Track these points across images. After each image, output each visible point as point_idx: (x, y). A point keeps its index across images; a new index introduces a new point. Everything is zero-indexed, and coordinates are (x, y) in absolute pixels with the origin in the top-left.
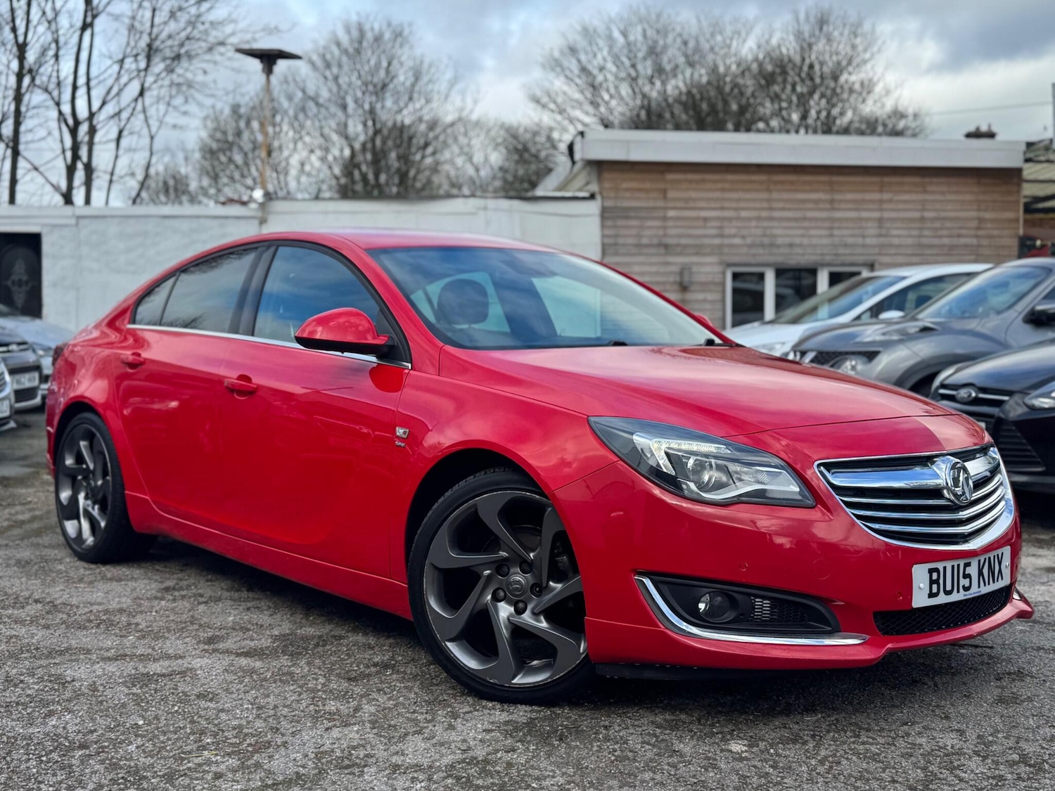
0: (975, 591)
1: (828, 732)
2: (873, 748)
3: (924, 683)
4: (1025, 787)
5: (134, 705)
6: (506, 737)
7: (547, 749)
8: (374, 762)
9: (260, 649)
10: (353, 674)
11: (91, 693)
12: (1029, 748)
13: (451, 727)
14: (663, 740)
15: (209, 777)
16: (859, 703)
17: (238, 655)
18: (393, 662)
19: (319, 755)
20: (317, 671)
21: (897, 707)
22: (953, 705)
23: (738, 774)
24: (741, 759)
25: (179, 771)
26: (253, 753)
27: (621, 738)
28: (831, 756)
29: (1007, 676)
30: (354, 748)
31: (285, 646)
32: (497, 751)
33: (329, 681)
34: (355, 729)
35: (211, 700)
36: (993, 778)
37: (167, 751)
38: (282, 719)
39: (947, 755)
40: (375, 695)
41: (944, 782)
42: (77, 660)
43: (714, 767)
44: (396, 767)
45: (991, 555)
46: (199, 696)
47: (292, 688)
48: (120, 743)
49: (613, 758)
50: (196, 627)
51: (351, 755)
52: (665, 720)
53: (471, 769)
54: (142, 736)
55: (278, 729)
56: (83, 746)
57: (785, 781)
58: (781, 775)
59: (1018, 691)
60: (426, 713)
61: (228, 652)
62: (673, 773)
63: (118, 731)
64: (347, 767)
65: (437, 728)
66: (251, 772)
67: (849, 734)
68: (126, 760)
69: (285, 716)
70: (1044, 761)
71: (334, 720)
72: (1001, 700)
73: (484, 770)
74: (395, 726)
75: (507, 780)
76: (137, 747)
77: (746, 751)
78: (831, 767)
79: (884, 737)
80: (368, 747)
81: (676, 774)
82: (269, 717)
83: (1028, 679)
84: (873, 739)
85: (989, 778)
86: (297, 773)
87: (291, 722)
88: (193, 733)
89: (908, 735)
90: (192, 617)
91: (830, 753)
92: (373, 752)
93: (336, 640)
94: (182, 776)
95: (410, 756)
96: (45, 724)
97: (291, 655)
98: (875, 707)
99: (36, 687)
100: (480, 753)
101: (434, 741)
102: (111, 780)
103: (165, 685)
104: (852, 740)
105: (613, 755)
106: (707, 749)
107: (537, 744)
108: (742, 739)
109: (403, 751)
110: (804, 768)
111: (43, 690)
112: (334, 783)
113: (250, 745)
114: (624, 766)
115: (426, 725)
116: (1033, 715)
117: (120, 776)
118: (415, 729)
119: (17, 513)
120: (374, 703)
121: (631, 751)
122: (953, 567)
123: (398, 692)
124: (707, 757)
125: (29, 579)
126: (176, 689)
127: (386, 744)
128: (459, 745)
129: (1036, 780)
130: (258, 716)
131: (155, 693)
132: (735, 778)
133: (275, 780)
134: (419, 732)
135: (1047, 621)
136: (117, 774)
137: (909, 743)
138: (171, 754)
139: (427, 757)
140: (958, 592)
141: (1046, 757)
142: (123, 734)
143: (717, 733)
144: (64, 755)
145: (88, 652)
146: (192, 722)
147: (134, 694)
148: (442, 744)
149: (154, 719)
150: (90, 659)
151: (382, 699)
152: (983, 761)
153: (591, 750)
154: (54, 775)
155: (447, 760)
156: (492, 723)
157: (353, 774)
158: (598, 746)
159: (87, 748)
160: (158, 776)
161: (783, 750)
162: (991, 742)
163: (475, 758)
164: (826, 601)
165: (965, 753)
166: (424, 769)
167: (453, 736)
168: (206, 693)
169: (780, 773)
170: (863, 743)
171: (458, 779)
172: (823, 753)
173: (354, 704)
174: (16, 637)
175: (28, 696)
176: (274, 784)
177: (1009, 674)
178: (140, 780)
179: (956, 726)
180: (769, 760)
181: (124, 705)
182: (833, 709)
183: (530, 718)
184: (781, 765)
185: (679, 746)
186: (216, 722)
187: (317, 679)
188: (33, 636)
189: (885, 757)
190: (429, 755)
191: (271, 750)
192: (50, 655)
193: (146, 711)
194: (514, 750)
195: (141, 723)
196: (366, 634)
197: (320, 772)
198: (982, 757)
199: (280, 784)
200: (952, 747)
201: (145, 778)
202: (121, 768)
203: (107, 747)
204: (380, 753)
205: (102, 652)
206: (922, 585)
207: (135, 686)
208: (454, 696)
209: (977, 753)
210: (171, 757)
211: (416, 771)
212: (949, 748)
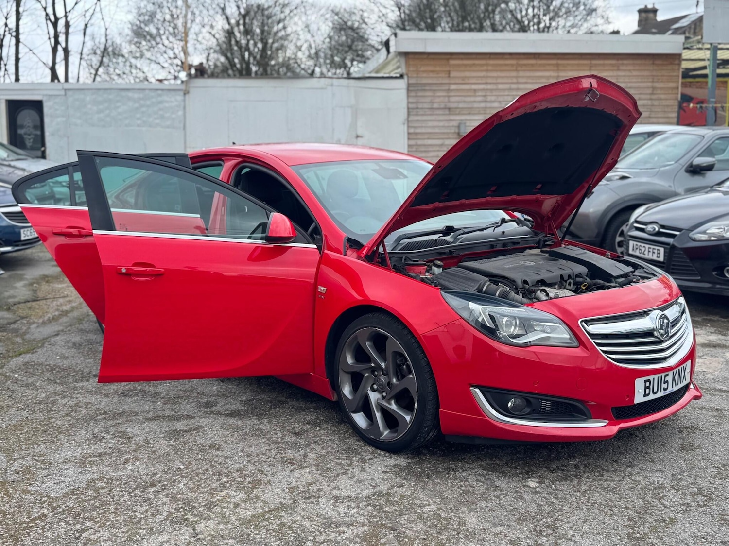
0: (670, 390)
1: (584, 472)
2: (612, 484)
3: (636, 436)
4: (702, 511)
5: (174, 454)
6: (396, 476)
7: (421, 484)
8: (323, 494)
9: (238, 411)
10: (297, 430)
11: (146, 445)
12: (703, 483)
13: (363, 470)
14: (488, 479)
15: (232, 506)
16: (599, 451)
17: (226, 415)
18: (318, 421)
19: (292, 489)
20: (275, 427)
21: (623, 453)
22: (655, 452)
23: (536, 503)
24: (537, 492)
25: (213, 502)
26: (253, 488)
27: (464, 477)
28: (588, 490)
29: (685, 430)
30: (310, 484)
31: (252, 409)
32: (393, 487)
33: (284, 435)
34: (308, 471)
35: (218, 449)
36: (684, 505)
37: (202, 488)
38: (264, 464)
39: (656, 489)
40: (313, 446)
41: (656, 508)
42: (131, 421)
43: (522, 498)
44: (337, 498)
45: (680, 368)
46: (211, 447)
47: (264, 440)
48: (173, 482)
49: (461, 491)
50: (195, 394)
51: (309, 489)
52: (487, 464)
53: (381, 499)
54: (186, 477)
55: (263, 471)
56: (153, 485)
57: (564, 508)
58: (561, 503)
59: (693, 441)
60: (346, 459)
61: (219, 413)
62: (498, 502)
63: (170, 473)
64: (309, 498)
65: (355, 470)
66: (254, 502)
67: (597, 474)
68: (180, 494)
69: (265, 462)
70: (712, 492)
71: (294, 464)
72: (683, 448)
73: (388, 501)
74: (330, 469)
75: (402, 507)
76: (184, 485)
77: (538, 487)
78: (589, 498)
79: (617, 476)
80: (318, 483)
81: (500, 503)
82: (255, 462)
83: (698, 432)
84: (611, 477)
85: (681, 505)
86: (281, 503)
87: (270, 466)
88: (214, 474)
89: (631, 474)
90: (192, 387)
91: (587, 488)
92: (321, 487)
93: (281, 404)
94: (216, 506)
95: (343, 490)
96: (125, 468)
97: (257, 416)
98: (610, 454)
99: (113, 441)
100: (384, 488)
101: (355, 479)
102: (175, 509)
103: (189, 439)
104: (599, 478)
105: (461, 489)
106: (514, 485)
107: (415, 481)
108: (535, 478)
109: (338, 486)
110: (574, 499)
111: (117, 444)
112: (304, 510)
113: (249, 483)
114: (468, 496)
115: (348, 468)
116: (704, 459)
117: (180, 506)
118: (342, 471)
119: (61, 305)
120: (314, 452)
121: (471, 487)
122: (658, 377)
123: (327, 443)
124: (516, 491)
125: (85, 359)
126: (196, 442)
127: (327, 482)
128: (370, 482)
129: (708, 506)
130: (249, 461)
131: (185, 445)
132: (534, 506)
133: (269, 508)
134: (345, 473)
135: (705, 387)
136: (178, 505)
137: (633, 481)
138: (206, 490)
139: (353, 491)
141: (713, 490)
142: (173, 475)
143: (519, 474)
144: (144, 492)
145: (137, 414)
146: (212, 466)
147: (172, 446)
148: (360, 482)
149: (189, 464)
150: (139, 420)
151: (318, 449)
152: (677, 492)
153: (447, 486)
154: (141, 506)
155: (366, 493)
156: (386, 466)
157: (312, 503)
158: (451, 483)
159: (155, 486)
160: (202, 506)
161: (560, 485)
162: (680, 479)
163: (382, 492)
164: (584, 402)
165: (666, 488)
166: (353, 499)
167: (365, 476)
168: (214, 445)
169: (560, 502)
170: (606, 480)
171: (375, 506)
172: (583, 488)
173: (302, 452)
174: (90, 403)
175: (110, 448)
176: (269, 511)
177: (686, 428)
178: (192, 508)
179: (659, 467)
180: (553, 493)
181: (168, 454)
182: (585, 455)
183: (408, 463)
184: (560, 497)
185: (498, 483)
186: (226, 466)
187: (277, 434)
188: (100, 403)
189: (620, 490)
190: (354, 490)
191: (262, 486)
192: (114, 418)
193: (182, 458)
194: (403, 486)
195: (182, 467)
196: (298, 400)
197: (294, 502)
198: (676, 489)
199: (273, 510)
200: (658, 483)
201: (194, 507)
202: (179, 500)
203: (167, 485)
204: (326, 488)
205: (145, 414)
206: (640, 390)
207: (171, 439)
208: (360, 447)
209: (672, 487)
210: (205, 492)
211: (349, 501)
212: (656, 483)
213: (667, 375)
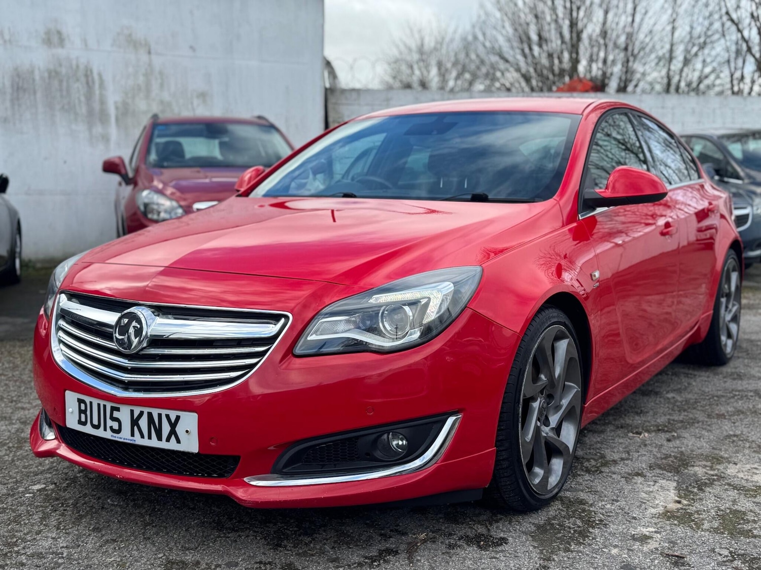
140: (105, 430)
213: (118, 409)
